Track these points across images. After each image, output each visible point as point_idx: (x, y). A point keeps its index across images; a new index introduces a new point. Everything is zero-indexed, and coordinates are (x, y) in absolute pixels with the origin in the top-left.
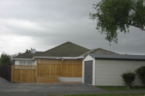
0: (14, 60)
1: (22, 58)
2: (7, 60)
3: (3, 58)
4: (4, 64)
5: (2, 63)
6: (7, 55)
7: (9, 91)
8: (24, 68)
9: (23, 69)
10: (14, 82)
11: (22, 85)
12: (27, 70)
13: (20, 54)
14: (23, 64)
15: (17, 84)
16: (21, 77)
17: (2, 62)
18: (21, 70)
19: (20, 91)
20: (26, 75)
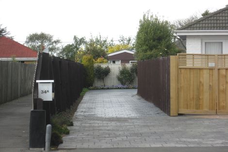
0: (184, 38)
1: (211, 28)
2: (160, 39)
3: (147, 33)
4: (149, 53)
5: (146, 51)
6: (161, 20)
7: (153, 146)
8: (212, 64)
9: (211, 69)
10: (180, 115)
11: (207, 123)
12: (223, 72)
13: (206, 14)
14: (214, 51)
15: (189, 122)
16: (206, 97)
17: (144, 47)
18: (205, 72)
19: (192, 146)
20: (221, 88)
